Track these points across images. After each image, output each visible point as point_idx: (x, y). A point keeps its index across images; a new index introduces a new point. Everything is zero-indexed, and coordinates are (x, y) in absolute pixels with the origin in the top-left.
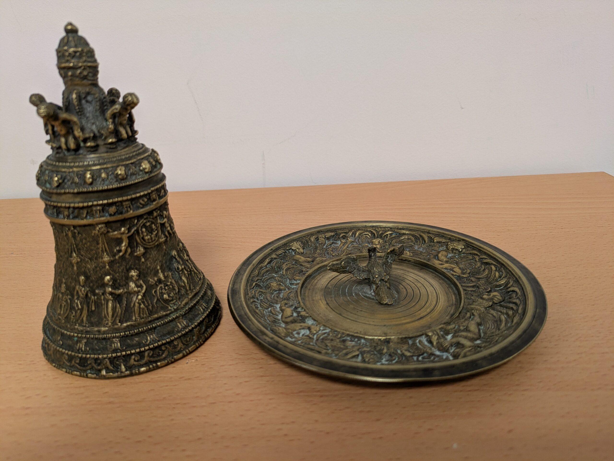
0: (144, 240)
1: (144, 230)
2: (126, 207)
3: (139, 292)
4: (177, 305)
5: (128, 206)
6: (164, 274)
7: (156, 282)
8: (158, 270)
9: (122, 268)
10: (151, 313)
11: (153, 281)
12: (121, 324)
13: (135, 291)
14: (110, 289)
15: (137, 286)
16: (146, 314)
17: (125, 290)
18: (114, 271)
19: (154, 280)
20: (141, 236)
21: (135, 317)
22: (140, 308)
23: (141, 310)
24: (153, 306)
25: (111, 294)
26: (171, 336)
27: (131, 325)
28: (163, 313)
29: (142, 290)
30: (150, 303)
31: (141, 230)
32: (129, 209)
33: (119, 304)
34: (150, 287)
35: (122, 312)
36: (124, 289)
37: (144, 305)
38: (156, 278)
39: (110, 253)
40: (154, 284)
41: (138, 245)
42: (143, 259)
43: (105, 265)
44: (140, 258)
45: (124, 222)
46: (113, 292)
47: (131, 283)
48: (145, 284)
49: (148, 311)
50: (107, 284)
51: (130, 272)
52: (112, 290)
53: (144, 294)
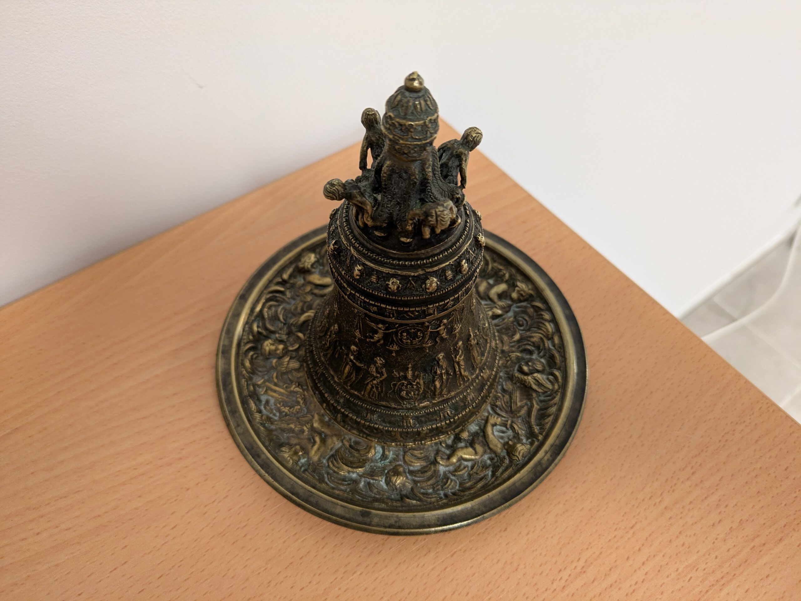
0: (403, 342)
3: (377, 377)
4: (412, 405)
6: (414, 373)
7: (400, 377)
8: (408, 368)
9: (370, 350)
10: (382, 399)
11: (397, 374)
13: (373, 375)
14: (352, 357)
15: (377, 372)
16: (375, 397)
19: (399, 374)
20: (400, 338)
21: (364, 392)
22: (371, 389)
23: (372, 392)
24: (386, 394)
26: (391, 427)
27: (358, 396)
28: (392, 404)
29: (381, 377)
31: (401, 333)
32: (391, 316)
34: (390, 378)
35: (355, 380)
36: (365, 365)
37: (377, 390)
38: (402, 374)
39: (363, 333)
40: (397, 377)
41: (392, 342)
42: (394, 354)
43: (355, 337)
44: (391, 352)
45: (383, 322)
46: (354, 361)
47: (372, 366)
48: (387, 373)
49: (378, 396)
50: (352, 352)
51: (376, 357)
52: (354, 359)
53: (381, 382)
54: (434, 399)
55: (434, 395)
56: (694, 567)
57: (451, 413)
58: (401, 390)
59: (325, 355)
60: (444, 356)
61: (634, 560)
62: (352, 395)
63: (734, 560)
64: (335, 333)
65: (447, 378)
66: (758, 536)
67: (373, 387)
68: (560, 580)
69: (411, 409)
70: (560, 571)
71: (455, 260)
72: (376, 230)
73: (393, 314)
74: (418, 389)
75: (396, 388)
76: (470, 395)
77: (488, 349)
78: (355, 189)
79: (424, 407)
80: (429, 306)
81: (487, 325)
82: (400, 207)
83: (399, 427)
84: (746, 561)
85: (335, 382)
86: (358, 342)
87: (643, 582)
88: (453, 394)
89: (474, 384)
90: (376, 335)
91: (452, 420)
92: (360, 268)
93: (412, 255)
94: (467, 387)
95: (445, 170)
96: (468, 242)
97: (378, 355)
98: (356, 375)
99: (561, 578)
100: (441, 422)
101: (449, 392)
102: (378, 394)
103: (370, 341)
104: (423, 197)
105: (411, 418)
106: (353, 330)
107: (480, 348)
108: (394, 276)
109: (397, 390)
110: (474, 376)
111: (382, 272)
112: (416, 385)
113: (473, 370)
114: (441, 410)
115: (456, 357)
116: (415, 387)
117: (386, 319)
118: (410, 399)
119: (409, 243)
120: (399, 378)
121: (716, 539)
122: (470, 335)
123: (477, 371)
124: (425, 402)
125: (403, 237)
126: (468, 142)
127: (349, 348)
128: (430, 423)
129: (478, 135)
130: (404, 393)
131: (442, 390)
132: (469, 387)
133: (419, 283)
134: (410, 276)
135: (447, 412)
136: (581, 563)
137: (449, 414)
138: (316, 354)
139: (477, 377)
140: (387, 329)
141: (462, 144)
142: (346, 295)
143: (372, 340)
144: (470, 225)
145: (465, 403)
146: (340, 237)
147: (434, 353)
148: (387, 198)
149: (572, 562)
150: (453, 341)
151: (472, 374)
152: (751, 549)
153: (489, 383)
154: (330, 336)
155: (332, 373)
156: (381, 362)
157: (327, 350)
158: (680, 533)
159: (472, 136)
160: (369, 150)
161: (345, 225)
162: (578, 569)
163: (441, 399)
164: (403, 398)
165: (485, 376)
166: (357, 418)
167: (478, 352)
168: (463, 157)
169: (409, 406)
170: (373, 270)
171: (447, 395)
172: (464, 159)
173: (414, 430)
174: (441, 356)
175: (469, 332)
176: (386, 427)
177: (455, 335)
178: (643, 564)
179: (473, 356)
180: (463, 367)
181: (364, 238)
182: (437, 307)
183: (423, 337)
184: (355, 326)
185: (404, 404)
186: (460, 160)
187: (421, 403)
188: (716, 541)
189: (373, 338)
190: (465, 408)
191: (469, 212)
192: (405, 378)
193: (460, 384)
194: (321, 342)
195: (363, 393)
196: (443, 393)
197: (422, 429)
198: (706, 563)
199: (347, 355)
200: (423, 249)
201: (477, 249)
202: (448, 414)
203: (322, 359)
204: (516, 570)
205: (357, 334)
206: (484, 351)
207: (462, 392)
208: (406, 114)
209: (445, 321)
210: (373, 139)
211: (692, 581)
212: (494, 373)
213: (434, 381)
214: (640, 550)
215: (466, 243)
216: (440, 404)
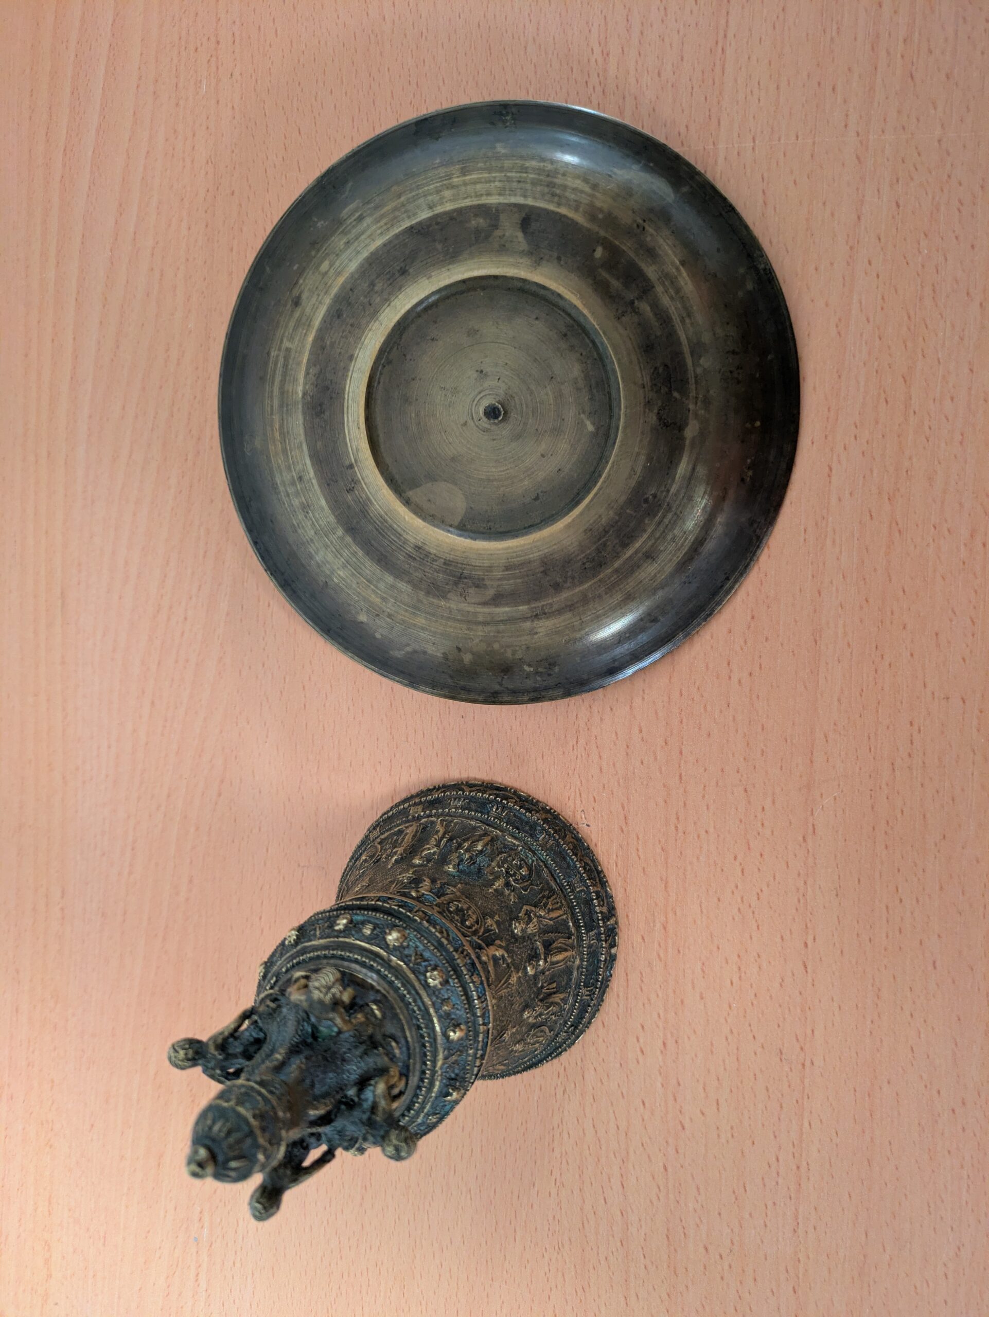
0: (477, 918)
4: (525, 852)
6: (494, 880)
8: (495, 890)
9: (516, 950)
10: (552, 891)
11: (512, 897)
12: (573, 935)
13: (536, 922)
14: (541, 963)
15: (530, 920)
16: (556, 899)
17: (537, 938)
18: (521, 961)
19: (509, 895)
22: (553, 910)
23: (555, 907)
24: (542, 890)
25: (545, 960)
26: (568, 854)
27: (572, 919)
28: (545, 873)
29: (532, 911)
30: (541, 895)
31: (470, 927)
32: (465, 953)
33: (553, 944)
34: (523, 900)
36: (536, 941)
37: (547, 903)
38: (507, 892)
39: (507, 973)
40: (516, 893)
41: (487, 930)
42: (497, 918)
43: (519, 978)
44: (497, 923)
45: (479, 957)
46: (543, 957)
47: (529, 931)
48: (521, 908)
49: (551, 896)
50: (537, 969)
51: (517, 935)
52: (541, 959)
53: (535, 906)
54: (497, 836)
55: (493, 840)
57: (493, 806)
58: (523, 878)
59: (565, 1001)
60: (447, 865)
62: (578, 927)
64: (534, 1010)
65: (464, 842)
67: (550, 911)
69: (530, 850)
71: (345, 937)
72: (395, 1056)
73: (462, 952)
74: (505, 861)
75: (526, 884)
76: (456, 806)
77: (389, 833)
78: (375, 1122)
79: (516, 838)
80: (419, 921)
81: (364, 858)
82: (345, 1053)
83: (558, 845)
85: (582, 960)
86: (521, 971)
88: (473, 823)
89: (440, 811)
90: (498, 955)
91: (499, 799)
92: (452, 1034)
93: (384, 989)
94: (451, 816)
95: (252, 1049)
96: (310, 946)
97: (513, 935)
98: (554, 942)
100: (510, 808)
101: (475, 828)
102: (550, 898)
103: (509, 956)
104: (310, 1037)
105: (538, 841)
106: (514, 988)
107: (397, 840)
108: (426, 986)
109: (527, 881)
110: (434, 819)
111: (434, 1004)
112: (503, 867)
113: (427, 827)
114: (500, 819)
115: (434, 853)
116: (506, 866)
117: (473, 957)
118: (523, 860)
119: (376, 1004)
120: (513, 891)
122: (396, 860)
123: (423, 820)
124: (509, 842)
125: (375, 1016)
126: (197, 1053)
127: (535, 976)
128: (523, 817)
129: (177, 1048)
130: (524, 872)
131: (481, 836)
132: (449, 815)
133: (406, 952)
134: (410, 968)
135: (495, 812)
136: (598, 52)
137: (495, 807)
138: (572, 1015)
139: (430, 816)
140: (480, 948)
141: (204, 1057)
142: (489, 1030)
143: (506, 955)
144: (288, 963)
145: (469, 803)
146: (436, 1097)
147: (454, 877)
148: (348, 1077)
150: (423, 870)
151: (433, 823)
153: (424, 799)
154: (540, 1015)
155: (575, 973)
156: (517, 924)
157: (557, 1004)
159: (186, 1054)
160: (307, 1163)
161: (417, 1105)
163: (491, 829)
164: (530, 868)
165: (420, 808)
166: (594, 900)
167: (403, 839)
168: (220, 1041)
169: (530, 855)
170: (440, 1018)
171: (479, 827)
172: (221, 1037)
173: (547, 828)
174: (450, 869)
175: (393, 865)
176: (573, 859)
177: (413, 873)
179: (413, 839)
180: (436, 837)
181: (415, 1064)
182: (410, 912)
183: (452, 901)
184: (509, 990)
185: (533, 861)
186: (225, 1040)
187: (514, 844)
189: (503, 956)
190: (472, 800)
191: (272, 978)
192: (507, 884)
193: (456, 824)
194: (556, 1022)
195: (564, 917)
196: (482, 832)
197: (538, 819)
199: (543, 972)
200: (367, 982)
201: (306, 930)
202: (497, 809)
203: (571, 1000)
205: (514, 979)
206: (394, 834)
207: (461, 816)
208: (246, 1136)
209: (414, 894)
210: (289, 1172)
212: (406, 805)
213: (481, 852)
215: (314, 945)
216: (496, 826)
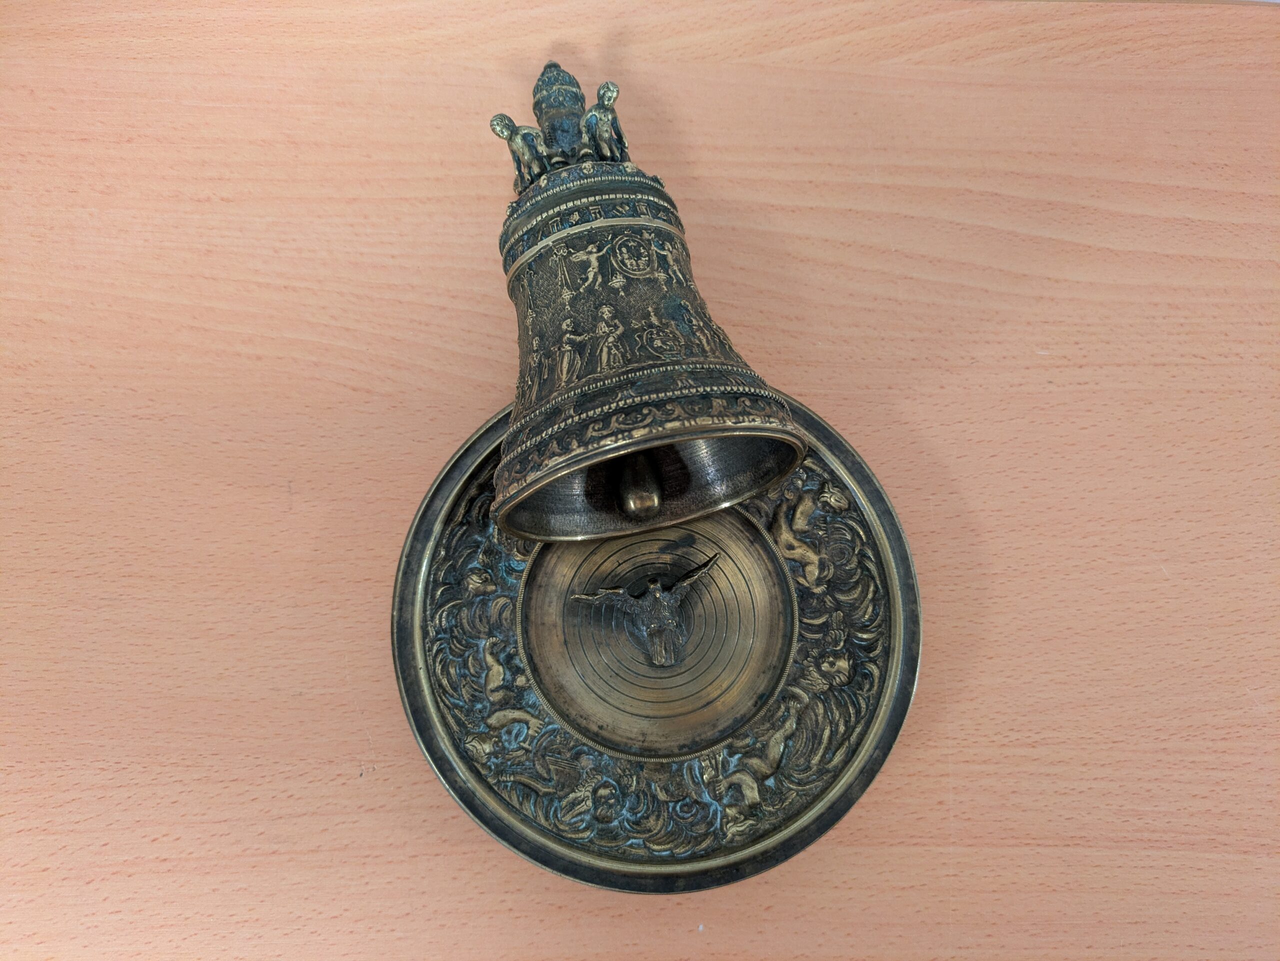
0: (626, 266)
1: (624, 250)
2: (595, 213)
3: (611, 333)
5: (597, 211)
9: (588, 305)
13: (604, 333)
14: (568, 336)
15: (609, 327)
16: (619, 362)
18: (577, 311)
20: (620, 258)
21: (601, 367)
22: (609, 353)
23: (612, 357)
24: (633, 354)
25: (571, 342)
29: (617, 332)
30: (628, 349)
31: (620, 249)
32: (598, 216)
33: (579, 354)
35: (582, 364)
36: (588, 334)
37: (618, 349)
41: (614, 272)
42: (622, 293)
44: (617, 290)
46: (573, 336)
47: (599, 322)
48: (623, 325)
49: (623, 359)
51: (600, 308)
52: (571, 334)
53: (619, 337)
56: (1140, 815)
61: (1089, 770)
63: (1183, 836)
66: (1228, 834)
67: (610, 349)
68: (1005, 737)
70: (1012, 730)
73: (600, 212)
84: (1193, 845)
87: (1080, 792)
99: (1007, 736)
102: (622, 356)
121: (1185, 809)
136: (1037, 738)
149: (1030, 730)
152: (1209, 839)
156: (609, 312)
158: (1156, 779)
162: (1029, 741)
178: (1095, 779)
188: (1182, 810)
198: (1154, 820)
204: (971, 700)
211: (1126, 823)
214: (1103, 765)
